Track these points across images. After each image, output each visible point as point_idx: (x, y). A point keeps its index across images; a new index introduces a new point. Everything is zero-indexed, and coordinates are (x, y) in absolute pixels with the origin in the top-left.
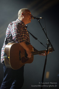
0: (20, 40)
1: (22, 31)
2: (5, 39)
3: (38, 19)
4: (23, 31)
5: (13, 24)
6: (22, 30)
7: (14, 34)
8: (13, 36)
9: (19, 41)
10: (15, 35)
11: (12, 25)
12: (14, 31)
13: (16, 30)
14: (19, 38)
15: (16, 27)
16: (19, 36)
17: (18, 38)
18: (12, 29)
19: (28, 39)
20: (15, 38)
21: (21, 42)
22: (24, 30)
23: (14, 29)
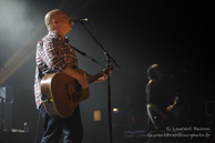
2: (37, 70)
3: (82, 23)
9: (60, 68)
19: (75, 60)
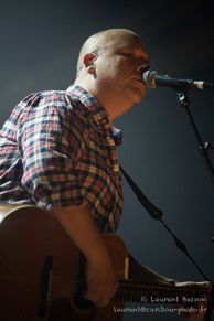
0: (63, 191)
1: (89, 149)
4: (97, 153)
5: (42, 101)
6: (92, 145)
7: (32, 155)
8: (28, 163)
9: (56, 196)
10: (38, 157)
11: (36, 105)
12: (37, 136)
13: (53, 133)
14: (62, 178)
15: (56, 118)
16: (64, 166)
17: (55, 178)
18: (29, 124)
20: (34, 177)
21: (64, 202)
22: (102, 148)
23: (38, 128)
